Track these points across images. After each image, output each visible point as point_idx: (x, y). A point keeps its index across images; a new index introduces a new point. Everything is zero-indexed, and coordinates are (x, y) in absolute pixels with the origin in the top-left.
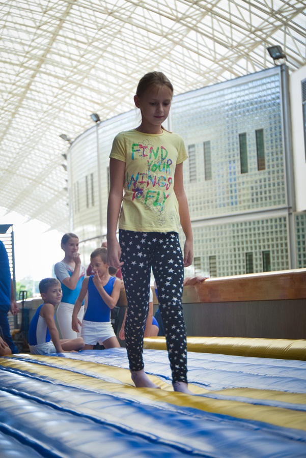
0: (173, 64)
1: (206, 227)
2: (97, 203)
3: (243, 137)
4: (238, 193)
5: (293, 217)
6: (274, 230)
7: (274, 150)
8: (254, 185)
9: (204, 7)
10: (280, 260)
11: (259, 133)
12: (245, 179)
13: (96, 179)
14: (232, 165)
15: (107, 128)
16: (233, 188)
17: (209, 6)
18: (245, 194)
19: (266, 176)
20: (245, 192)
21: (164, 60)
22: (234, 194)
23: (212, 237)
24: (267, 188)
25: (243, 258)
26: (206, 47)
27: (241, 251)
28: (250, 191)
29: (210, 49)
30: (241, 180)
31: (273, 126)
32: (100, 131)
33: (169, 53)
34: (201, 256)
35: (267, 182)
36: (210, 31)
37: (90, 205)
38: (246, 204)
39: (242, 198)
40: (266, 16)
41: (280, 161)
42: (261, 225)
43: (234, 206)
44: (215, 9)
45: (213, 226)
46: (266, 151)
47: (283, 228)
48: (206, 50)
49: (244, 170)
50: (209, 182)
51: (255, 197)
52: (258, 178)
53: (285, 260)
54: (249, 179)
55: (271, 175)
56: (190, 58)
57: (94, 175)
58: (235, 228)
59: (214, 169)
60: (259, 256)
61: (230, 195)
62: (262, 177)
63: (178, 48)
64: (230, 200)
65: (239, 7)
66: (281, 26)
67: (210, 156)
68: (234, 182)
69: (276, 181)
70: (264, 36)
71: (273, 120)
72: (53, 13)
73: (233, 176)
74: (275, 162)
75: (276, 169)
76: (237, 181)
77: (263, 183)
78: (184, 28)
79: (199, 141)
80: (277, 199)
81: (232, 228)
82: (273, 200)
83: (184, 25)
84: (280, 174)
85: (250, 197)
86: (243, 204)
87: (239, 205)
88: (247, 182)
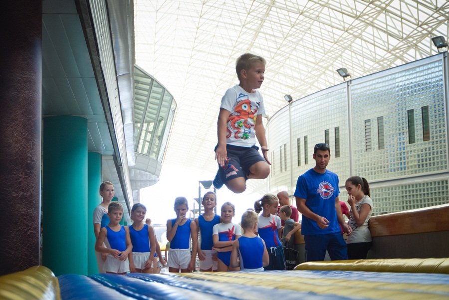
0: (353, 54)
1: (379, 189)
2: (289, 168)
3: (411, 113)
4: (406, 160)
6: (437, 191)
7: (438, 123)
8: (420, 153)
9: (379, 6)
11: (425, 109)
12: (412, 148)
13: (288, 149)
14: (402, 136)
15: (298, 107)
16: (402, 156)
17: (383, 5)
18: (413, 161)
19: (431, 145)
20: (413, 159)
22: (403, 161)
23: (384, 197)
24: (432, 156)
26: (381, 39)
28: (417, 158)
29: (384, 41)
30: (409, 149)
31: (437, 103)
32: (292, 109)
33: (350, 45)
35: (431, 151)
36: (384, 26)
37: (283, 170)
38: (413, 169)
39: (410, 164)
40: (431, 12)
41: (442, 133)
42: (425, 187)
43: (403, 171)
44: (388, 8)
45: (385, 188)
46: (430, 125)
47: (445, 190)
48: (381, 42)
49: (411, 140)
50: (382, 150)
51: (421, 163)
52: (423, 147)
54: (416, 148)
55: (435, 145)
56: (368, 49)
57: (287, 145)
58: (404, 189)
59: (386, 140)
61: (399, 161)
62: (427, 146)
63: (358, 40)
64: (400, 166)
65: (408, 6)
66: (445, 20)
67: (383, 129)
68: (402, 151)
69: (439, 150)
70: (430, 29)
71: (436, 98)
72: (255, 14)
73: (402, 146)
74: (438, 134)
75: (439, 139)
76: (406, 150)
77: (428, 151)
78: (363, 24)
79: (373, 117)
80: (440, 165)
81: (401, 189)
82: (436, 166)
83: (363, 21)
84: (443, 144)
85: (416, 163)
86: (410, 169)
87: (407, 170)
88: (415, 151)
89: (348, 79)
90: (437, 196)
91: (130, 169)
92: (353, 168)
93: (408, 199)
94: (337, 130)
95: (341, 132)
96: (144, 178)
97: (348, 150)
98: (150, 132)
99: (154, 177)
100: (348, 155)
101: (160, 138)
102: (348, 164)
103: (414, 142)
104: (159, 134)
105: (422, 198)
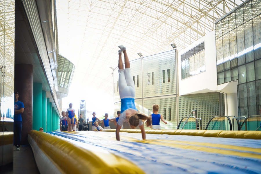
0: (162, 30)
1: (152, 100)
3: (164, 71)
5: (178, 97)
6: (172, 101)
7: (173, 76)
8: (167, 87)
9: (173, 8)
10: (174, 111)
11: (168, 70)
12: (164, 85)
14: (161, 80)
16: (161, 87)
17: (176, 8)
19: (170, 84)
20: (164, 89)
21: (159, 29)
22: (161, 89)
23: (154, 103)
24: (171, 88)
25: (163, 110)
27: (162, 108)
28: (166, 89)
29: (176, 24)
30: (163, 85)
31: (173, 68)
33: (160, 26)
34: (151, 109)
35: (171, 86)
36: (176, 17)
38: (164, 93)
39: (163, 91)
40: (197, 11)
41: (174, 80)
42: (168, 99)
43: (161, 93)
44: (178, 9)
45: (155, 99)
46: (170, 76)
47: (175, 101)
49: (164, 82)
50: (154, 85)
51: (167, 90)
52: (168, 85)
53: (175, 111)
54: (165, 85)
55: (172, 84)
56: (168, 28)
58: (161, 100)
59: (155, 81)
60: (168, 109)
61: (160, 89)
62: (169, 84)
63: (164, 24)
64: (160, 91)
65: (187, 8)
66: (204, 15)
67: (154, 77)
68: (161, 86)
69: (173, 86)
70: (197, 19)
71: (173, 66)
72: (116, 10)
73: (161, 84)
74: (173, 80)
75: (173, 82)
76: (162, 85)
77: (169, 86)
78: (166, 16)
79: (151, 72)
80: (173, 92)
81: (160, 100)
82: (172, 92)
83: (166, 15)
84: (174, 83)
85: (165, 90)
86: (163, 93)
87: (162, 93)
88: (165, 86)
89: (142, 57)
90: (172, 103)
91: (57, 93)
92: (143, 91)
93: (162, 104)
94: (138, 76)
95: (139, 77)
96: (62, 95)
97: (141, 84)
98: (64, 78)
99: (66, 95)
100: (141, 86)
101: (69, 80)
102: (141, 90)
103: (170, 82)
104: (68, 78)
105: (167, 103)
